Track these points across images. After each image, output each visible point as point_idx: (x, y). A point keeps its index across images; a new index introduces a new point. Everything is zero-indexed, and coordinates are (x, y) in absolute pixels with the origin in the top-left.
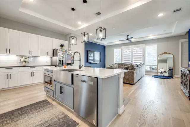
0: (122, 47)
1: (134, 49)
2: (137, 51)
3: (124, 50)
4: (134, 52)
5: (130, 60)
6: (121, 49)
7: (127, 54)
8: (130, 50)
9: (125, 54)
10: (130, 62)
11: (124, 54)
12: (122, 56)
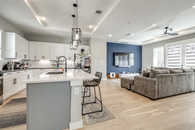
0: (166, 45)
1: (187, 46)
2: (193, 48)
3: (169, 49)
4: (187, 50)
5: (179, 63)
6: (163, 48)
7: (173, 54)
8: (179, 47)
9: (171, 54)
10: (179, 66)
11: (169, 54)
12: (165, 58)
